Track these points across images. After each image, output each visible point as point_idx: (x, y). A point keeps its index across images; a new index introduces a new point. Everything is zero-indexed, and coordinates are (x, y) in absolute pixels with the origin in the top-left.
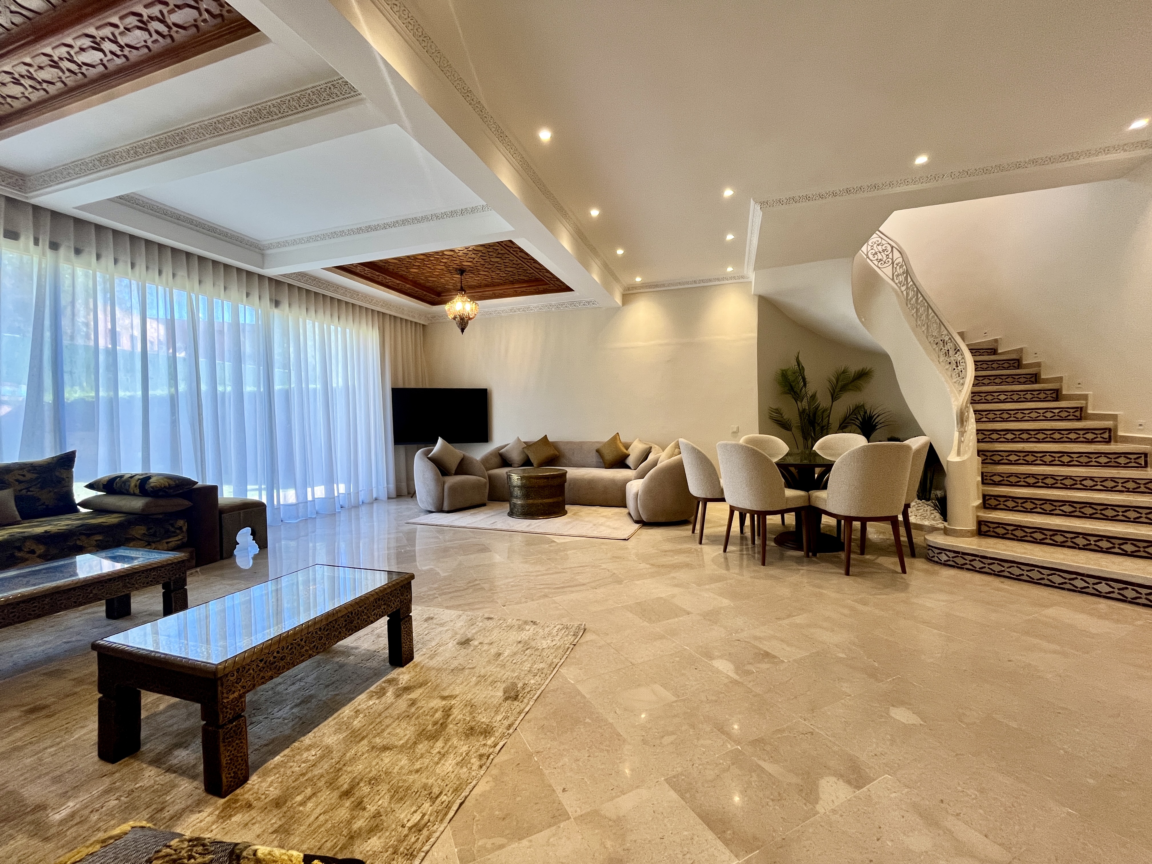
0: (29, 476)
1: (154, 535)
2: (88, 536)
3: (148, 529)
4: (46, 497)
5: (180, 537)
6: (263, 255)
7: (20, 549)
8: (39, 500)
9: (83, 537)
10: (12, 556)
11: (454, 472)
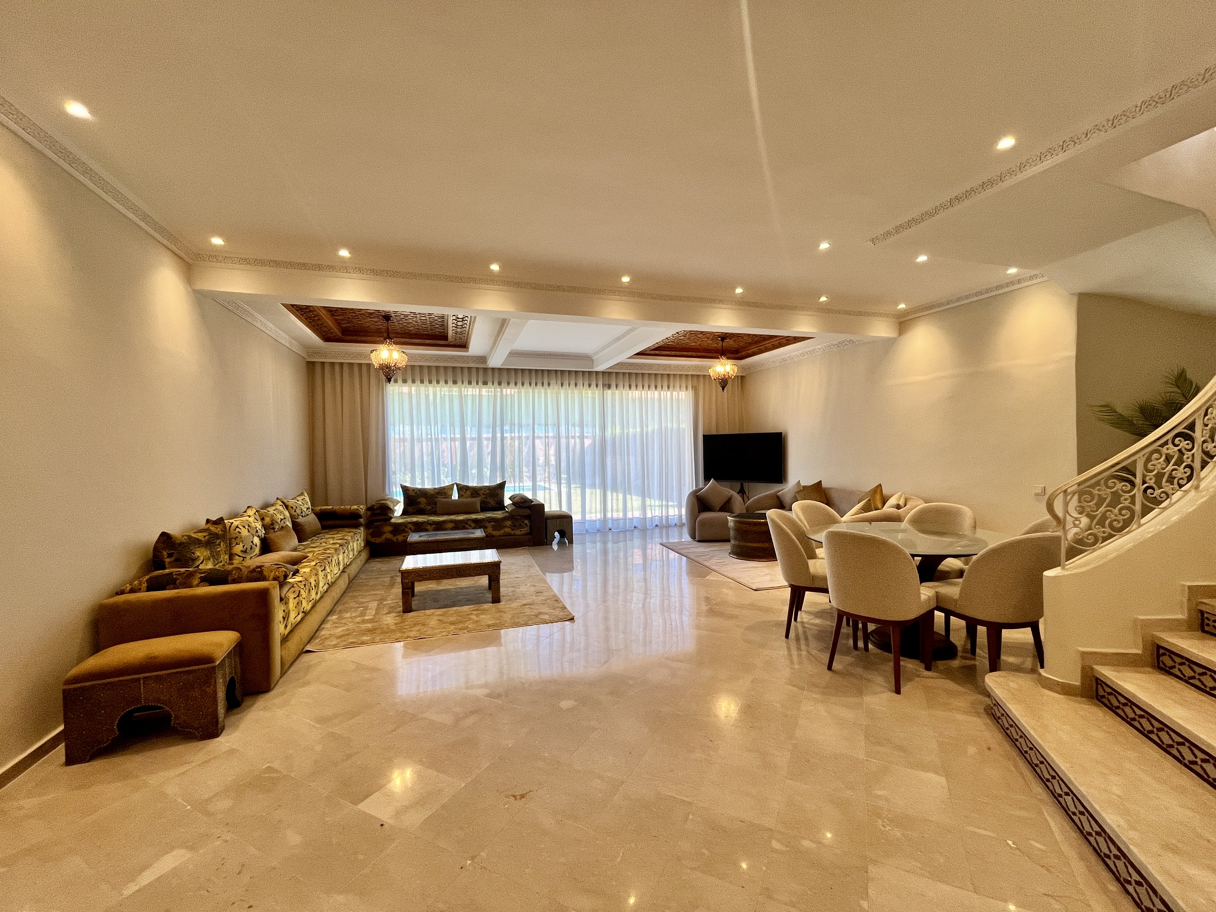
0: (487, 492)
1: (514, 526)
2: (489, 522)
3: (513, 523)
4: (492, 502)
5: (526, 529)
6: (593, 360)
7: (466, 524)
8: (489, 503)
9: (487, 523)
10: (464, 526)
11: (718, 509)
